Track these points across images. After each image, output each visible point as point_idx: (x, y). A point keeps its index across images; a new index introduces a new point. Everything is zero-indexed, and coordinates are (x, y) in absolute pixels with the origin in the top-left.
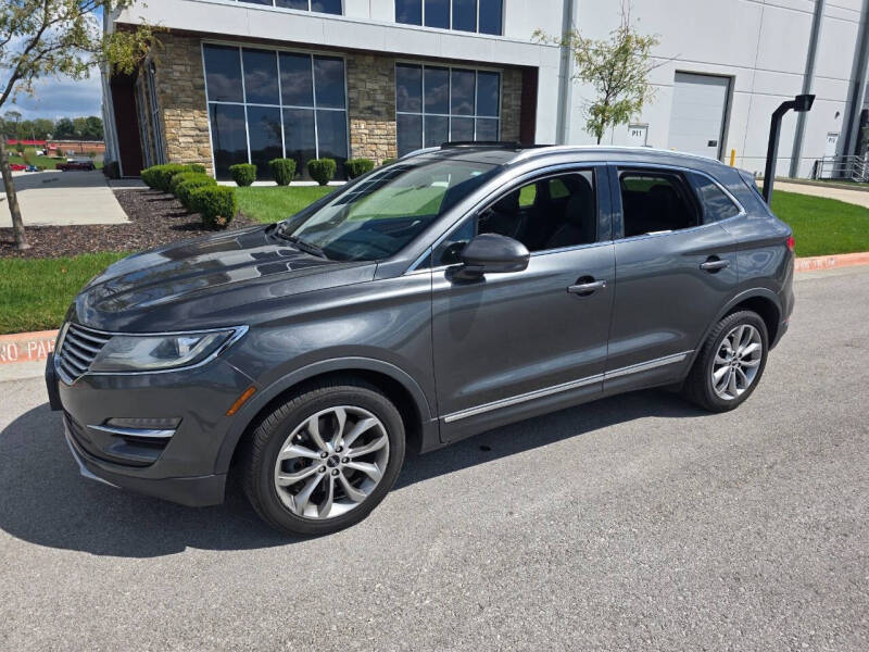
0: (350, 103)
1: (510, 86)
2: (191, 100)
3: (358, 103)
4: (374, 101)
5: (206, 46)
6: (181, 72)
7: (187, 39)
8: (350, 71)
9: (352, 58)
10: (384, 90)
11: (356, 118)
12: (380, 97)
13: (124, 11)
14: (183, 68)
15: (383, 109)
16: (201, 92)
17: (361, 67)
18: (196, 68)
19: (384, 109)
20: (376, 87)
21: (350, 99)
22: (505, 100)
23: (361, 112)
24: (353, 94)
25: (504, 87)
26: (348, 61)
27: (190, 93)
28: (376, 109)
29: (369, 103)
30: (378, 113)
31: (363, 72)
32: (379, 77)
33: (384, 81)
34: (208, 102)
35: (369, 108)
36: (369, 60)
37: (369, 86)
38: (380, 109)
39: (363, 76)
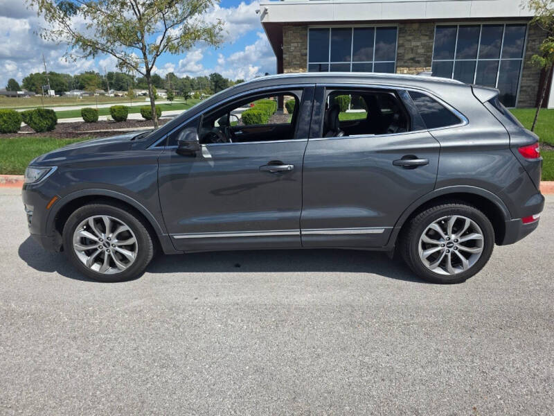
0: (398, 57)
1: (534, 34)
2: (298, 63)
3: (404, 56)
4: (417, 53)
5: (311, 30)
6: (295, 47)
7: (300, 27)
8: (401, 35)
9: (402, 26)
10: (424, 46)
11: (401, 66)
12: (421, 51)
13: (266, 15)
14: (296, 45)
15: (421, 59)
16: (304, 57)
17: (409, 32)
18: (304, 44)
19: (423, 59)
20: (419, 44)
21: (398, 54)
22: (529, 45)
23: (405, 62)
24: (401, 51)
25: (529, 35)
26: (400, 28)
27: (298, 59)
28: (417, 59)
29: (411, 56)
30: (418, 62)
31: (410, 35)
32: (421, 37)
33: (425, 40)
34: (308, 63)
35: (412, 59)
36: (416, 26)
37: (414, 44)
38: (419, 59)
39: (410, 38)
